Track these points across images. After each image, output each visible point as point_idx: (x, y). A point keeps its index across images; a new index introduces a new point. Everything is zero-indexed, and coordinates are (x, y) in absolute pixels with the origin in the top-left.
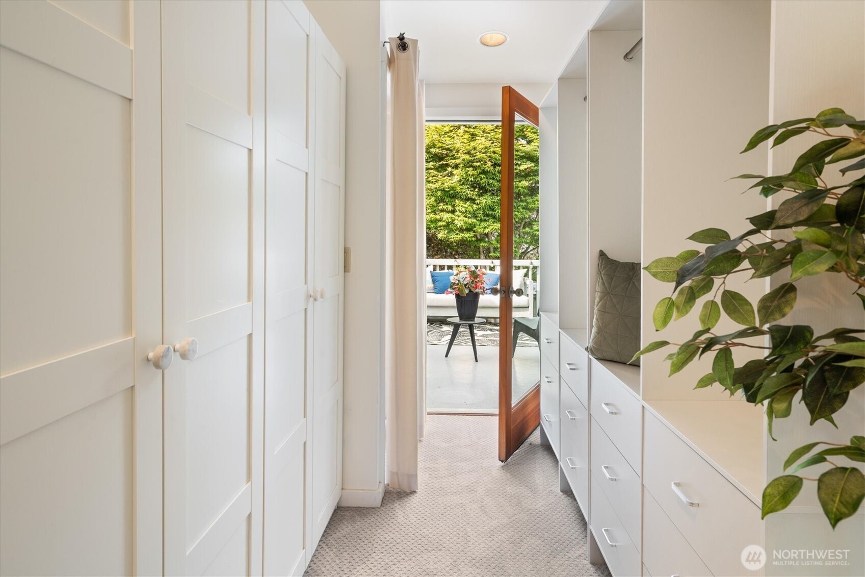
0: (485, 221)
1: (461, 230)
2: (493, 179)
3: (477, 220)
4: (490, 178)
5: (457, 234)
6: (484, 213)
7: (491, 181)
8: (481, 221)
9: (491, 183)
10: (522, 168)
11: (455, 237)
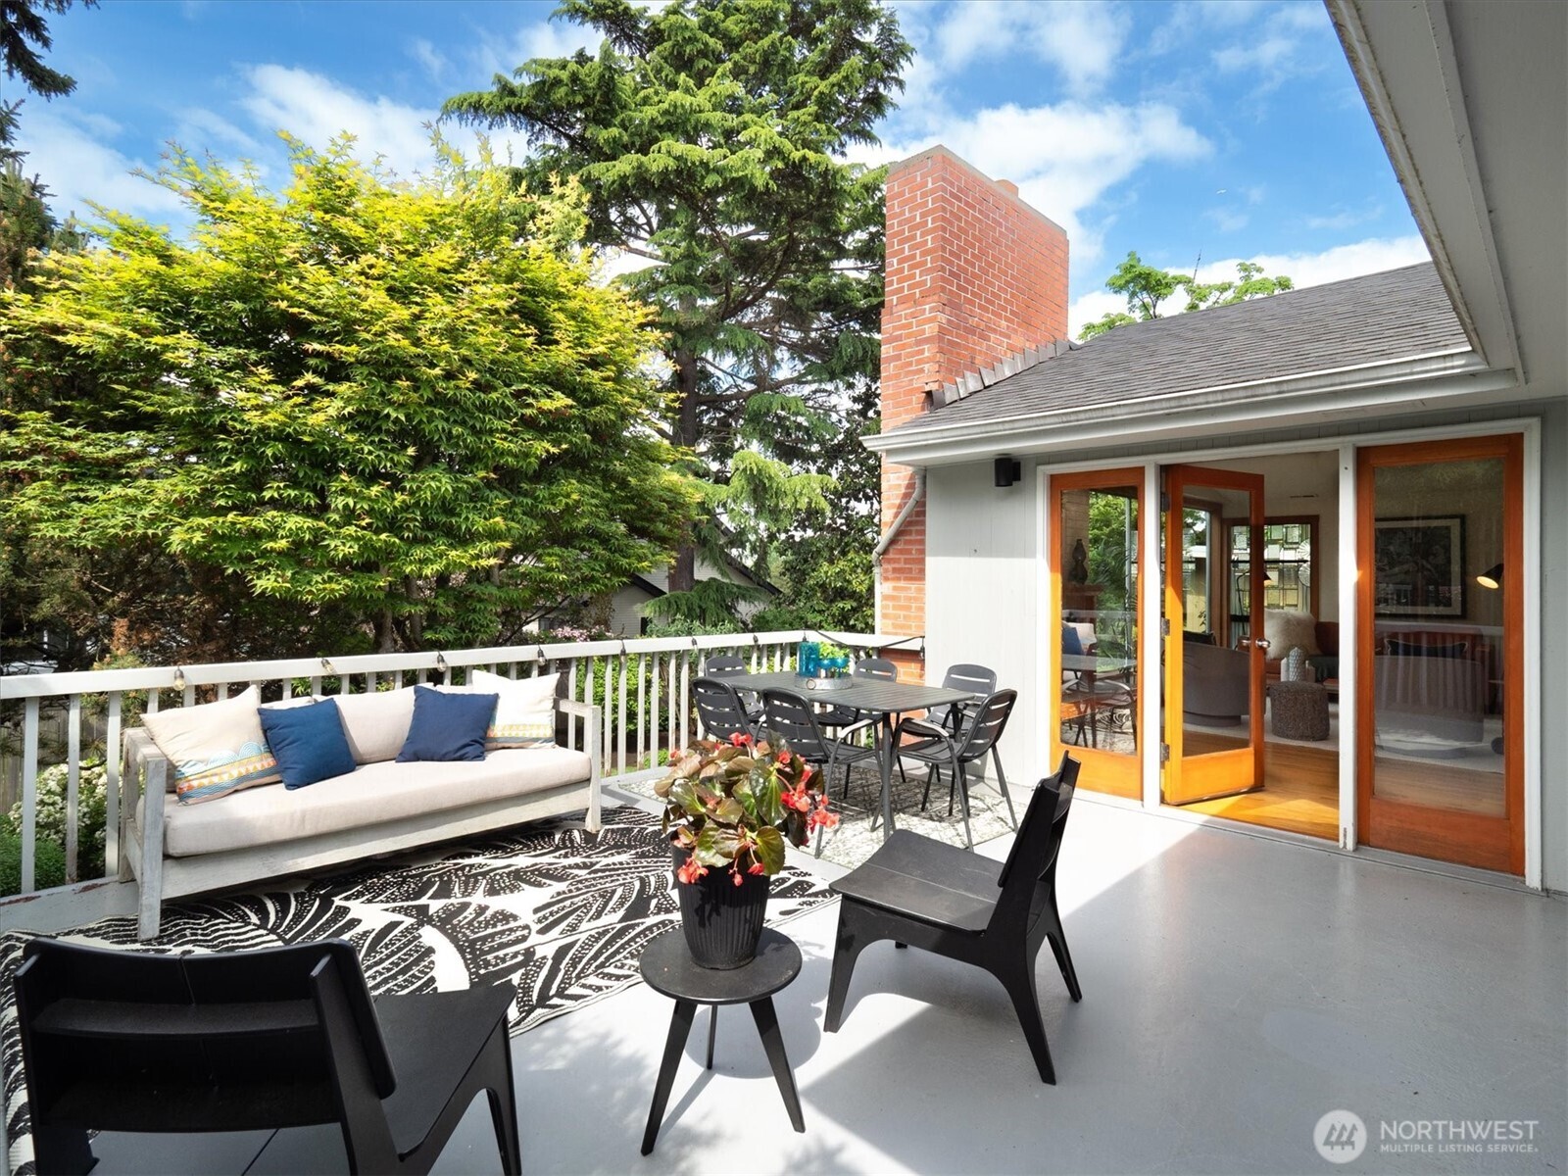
0: (425, 541)
1: (344, 566)
2: (463, 423)
3: (402, 539)
4: (455, 422)
5: (331, 579)
6: (425, 520)
7: (457, 430)
8: (416, 541)
9: (458, 437)
10: (547, 404)
11: (324, 586)
